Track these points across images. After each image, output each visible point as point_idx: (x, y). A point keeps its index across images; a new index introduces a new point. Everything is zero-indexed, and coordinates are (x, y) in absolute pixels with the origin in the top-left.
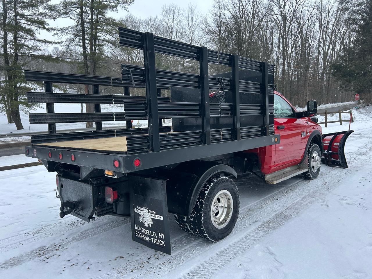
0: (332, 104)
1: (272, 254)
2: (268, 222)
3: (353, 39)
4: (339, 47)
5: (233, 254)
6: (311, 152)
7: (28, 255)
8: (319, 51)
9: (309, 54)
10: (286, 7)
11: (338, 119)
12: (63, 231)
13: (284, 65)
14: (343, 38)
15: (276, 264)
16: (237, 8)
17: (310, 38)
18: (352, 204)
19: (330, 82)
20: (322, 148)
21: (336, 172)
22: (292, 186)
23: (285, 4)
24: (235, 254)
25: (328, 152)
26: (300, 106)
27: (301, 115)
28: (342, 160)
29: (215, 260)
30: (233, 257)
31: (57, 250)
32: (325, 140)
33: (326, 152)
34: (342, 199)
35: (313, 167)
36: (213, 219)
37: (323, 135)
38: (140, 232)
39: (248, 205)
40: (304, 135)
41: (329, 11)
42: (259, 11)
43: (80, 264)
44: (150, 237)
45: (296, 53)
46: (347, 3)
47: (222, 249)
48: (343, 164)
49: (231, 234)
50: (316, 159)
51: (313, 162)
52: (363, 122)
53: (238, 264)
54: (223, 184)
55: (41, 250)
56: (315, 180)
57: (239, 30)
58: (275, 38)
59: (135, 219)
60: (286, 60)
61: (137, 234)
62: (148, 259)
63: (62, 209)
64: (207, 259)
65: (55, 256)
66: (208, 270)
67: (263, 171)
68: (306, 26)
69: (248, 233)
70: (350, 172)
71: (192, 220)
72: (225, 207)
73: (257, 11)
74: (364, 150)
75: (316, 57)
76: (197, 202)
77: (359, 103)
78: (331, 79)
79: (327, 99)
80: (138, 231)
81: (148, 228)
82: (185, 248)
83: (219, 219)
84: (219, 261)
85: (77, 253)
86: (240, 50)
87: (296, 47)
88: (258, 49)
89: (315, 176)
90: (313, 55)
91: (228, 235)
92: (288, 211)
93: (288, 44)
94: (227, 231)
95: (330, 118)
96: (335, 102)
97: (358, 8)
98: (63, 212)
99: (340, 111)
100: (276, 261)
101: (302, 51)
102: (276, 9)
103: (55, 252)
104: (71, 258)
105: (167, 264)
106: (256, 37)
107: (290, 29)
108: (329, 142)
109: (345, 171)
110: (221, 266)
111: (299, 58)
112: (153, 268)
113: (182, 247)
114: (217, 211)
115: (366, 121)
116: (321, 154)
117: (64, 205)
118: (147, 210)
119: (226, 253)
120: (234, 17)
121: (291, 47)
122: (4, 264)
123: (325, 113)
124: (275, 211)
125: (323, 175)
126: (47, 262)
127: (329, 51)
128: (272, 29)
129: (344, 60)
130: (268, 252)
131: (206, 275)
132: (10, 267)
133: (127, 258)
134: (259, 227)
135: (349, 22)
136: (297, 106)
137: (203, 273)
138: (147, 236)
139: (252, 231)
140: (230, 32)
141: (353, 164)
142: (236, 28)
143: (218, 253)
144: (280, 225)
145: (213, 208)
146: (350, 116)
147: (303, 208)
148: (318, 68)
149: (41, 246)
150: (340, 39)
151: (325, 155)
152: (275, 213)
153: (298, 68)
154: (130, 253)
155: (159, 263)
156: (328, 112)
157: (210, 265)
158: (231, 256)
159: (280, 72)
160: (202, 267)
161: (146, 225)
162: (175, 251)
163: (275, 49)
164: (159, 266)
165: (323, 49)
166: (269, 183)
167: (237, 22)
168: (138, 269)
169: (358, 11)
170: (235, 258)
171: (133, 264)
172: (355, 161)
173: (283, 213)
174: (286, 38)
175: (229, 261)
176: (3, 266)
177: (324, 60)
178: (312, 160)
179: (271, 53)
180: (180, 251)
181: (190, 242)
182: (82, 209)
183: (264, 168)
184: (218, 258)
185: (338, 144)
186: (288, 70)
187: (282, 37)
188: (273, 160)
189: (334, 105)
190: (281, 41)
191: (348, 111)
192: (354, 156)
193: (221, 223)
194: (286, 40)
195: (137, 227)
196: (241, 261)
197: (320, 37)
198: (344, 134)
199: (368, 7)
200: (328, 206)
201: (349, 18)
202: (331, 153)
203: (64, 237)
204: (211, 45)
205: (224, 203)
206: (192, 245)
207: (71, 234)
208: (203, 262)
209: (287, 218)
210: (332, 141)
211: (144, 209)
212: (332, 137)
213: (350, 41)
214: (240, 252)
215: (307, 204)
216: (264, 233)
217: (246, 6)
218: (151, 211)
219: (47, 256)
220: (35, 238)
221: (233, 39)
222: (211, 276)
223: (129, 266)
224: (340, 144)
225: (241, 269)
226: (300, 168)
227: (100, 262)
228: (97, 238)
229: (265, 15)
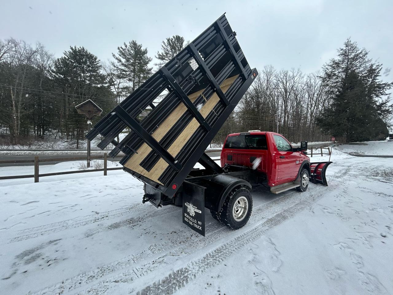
0: (315, 143)
1: (273, 244)
2: (271, 220)
3: (331, 103)
4: (321, 108)
5: (246, 240)
6: (303, 174)
7: (124, 222)
8: (308, 110)
9: (301, 111)
10: (287, 84)
11: (320, 152)
12: (145, 209)
13: (285, 117)
14: (324, 103)
15: (276, 253)
16: (257, 84)
17: (302, 102)
18: (332, 213)
19: (315, 129)
20: (309, 172)
21: (319, 188)
22: (288, 195)
23: (287, 82)
24: (247, 240)
25: (314, 174)
26: (294, 142)
27: (296, 150)
28: (324, 180)
29: (233, 243)
30: (246, 242)
31: (140, 221)
32: (312, 166)
33: (312, 174)
34: (324, 209)
35: (303, 184)
36: (234, 215)
37: (311, 163)
38: (187, 218)
39: (259, 205)
40: (298, 162)
41: (315, 87)
42: (270, 86)
43: (151, 233)
44: (193, 223)
45: (293, 111)
46: (327, 82)
47: (239, 235)
48: (324, 183)
49: (246, 225)
50: (306, 179)
51: (304, 180)
52: (338, 156)
53: (249, 249)
54: (242, 193)
55: (132, 220)
56: (304, 192)
57: (258, 97)
58: (280, 101)
59: (185, 210)
60: (286, 115)
61: (185, 219)
62: (191, 236)
63: (144, 198)
64: (228, 242)
65: (138, 225)
66: (228, 250)
67: (269, 185)
68: (299, 96)
69: (257, 226)
70: (329, 189)
71: (220, 214)
72: (243, 208)
73: (269, 86)
74: (339, 175)
75: (306, 113)
76: (224, 203)
77: (335, 143)
78: (315, 127)
79: (313, 139)
80: (186, 217)
81: (192, 217)
82: (215, 232)
83: (238, 215)
84: (236, 244)
85: (150, 226)
86: (258, 108)
87: (293, 107)
88: (269, 107)
89: (305, 190)
90: (304, 112)
91: (243, 226)
92: (285, 213)
93: (288, 105)
94: (243, 223)
95: (314, 151)
96: (318, 141)
97: (335, 84)
98: (144, 200)
99: (322, 147)
100: (276, 251)
101: (297, 110)
102: (281, 85)
103: (139, 222)
104: (146, 228)
105: (202, 241)
106: (268, 100)
107: (290, 97)
108: (315, 168)
109: (326, 188)
110: (237, 248)
111: (295, 114)
112: (193, 243)
113: (213, 231)
114: (237, 210)
115: (340, 155)
116: (309, 175)
117: (145, 196)
118: (192, 206)
119: (241, 239)
120: (255, 89)
121: (289, 107)
122: (110, 226)
123: (311, 149)
124: (276, 212)
125: (310, 189)
126: (133, 229)
127: (314, 110)
128: (278, 96)
129: (325, 116)
130: (270, 242)
131: (227, 253)
132: (113, 229)
133: (178, 233)
134: (265, 223)
135: (329, 93)
136: (293, 142)
137: (225, 251)
138: (191, 221)
139: (260, 225)
140: (252, 98)
141: (332, 183)
142: (256, 96)
143: (236, 238)
144: (280, 223)
145: (235, 207)
146: (328, 151)
147: (296, 212)
148: (307, 120)
149: (132, 217)
150: (321, 103)
151: (312, 176)
152: (276, 214)
153: (294, 120)
154: (181, 230)
155: (197, 240)
156: (313, 147)
157: (230, 246)
158: (245, 242)
159: (282, 122)
160: (224, 247)
161: (191, 214)
162: (208, 233)
163: (280, 108)
164: (197, 242)
165: (310, 109)
166: (273, 193)
167: (257, 92)
168: (184, 242)
169: (335, 86)
170: (247, 243)
171: (181, 238)
172: (333, 182)
173: (282, 214)
174: (287, 102)
175: (243, 245)
176: (110, 227)
177: (311, 115)
178: (303, 179)
179: (277, 110)
180: (211, 233)
181: (218, 227)
182: (155, 200)
183: (270, 183)
184: (235, 242)
185: (321, 170)
186: (288, 121)
187: (284, 101)
188: (276, 178)
189: (317, 143)
190: (284, 103)
191: (327, 148)
192: (332, 178)
193: (239, 218)
194: (287, 103)
195: (186, 215)
196: (251, 246)
197: (308, 102)
198: (325, 164)
199: (342, 84)
200: (313, 212)
201: (329, 91)
202: (315, 175)
203: (145, 213)
204: (240, 105)
205: (242, 205)
206: (219, 230)
207: (149, 213)
208: (225, 243)
209: (285, 218)
210: (317, 167)
211: (190, 205)
212: (317, 165)
213: (329, 104)
214: (251, 240)
215: (299, 209)
216: (268, 227)
217: (263, 84)
218: (194, 207)
219: (134, 224)
220: (130, 212)
221: (254, 102)
222: (230, 255)
223: (179, 239)
224: (322, 170)
225: (251, 253)
226: (294, 184)
227: (162, 233)
228: (163, 217)
229: (274, 88)
